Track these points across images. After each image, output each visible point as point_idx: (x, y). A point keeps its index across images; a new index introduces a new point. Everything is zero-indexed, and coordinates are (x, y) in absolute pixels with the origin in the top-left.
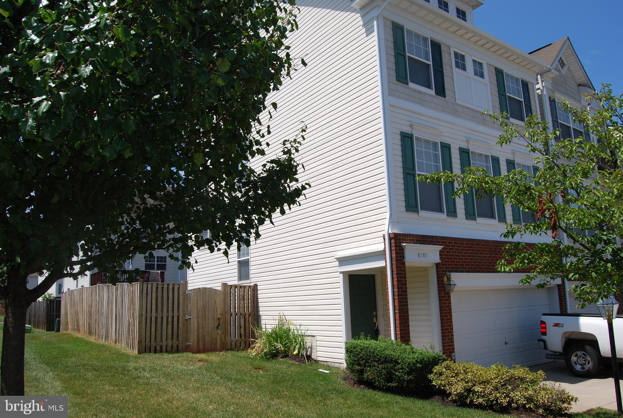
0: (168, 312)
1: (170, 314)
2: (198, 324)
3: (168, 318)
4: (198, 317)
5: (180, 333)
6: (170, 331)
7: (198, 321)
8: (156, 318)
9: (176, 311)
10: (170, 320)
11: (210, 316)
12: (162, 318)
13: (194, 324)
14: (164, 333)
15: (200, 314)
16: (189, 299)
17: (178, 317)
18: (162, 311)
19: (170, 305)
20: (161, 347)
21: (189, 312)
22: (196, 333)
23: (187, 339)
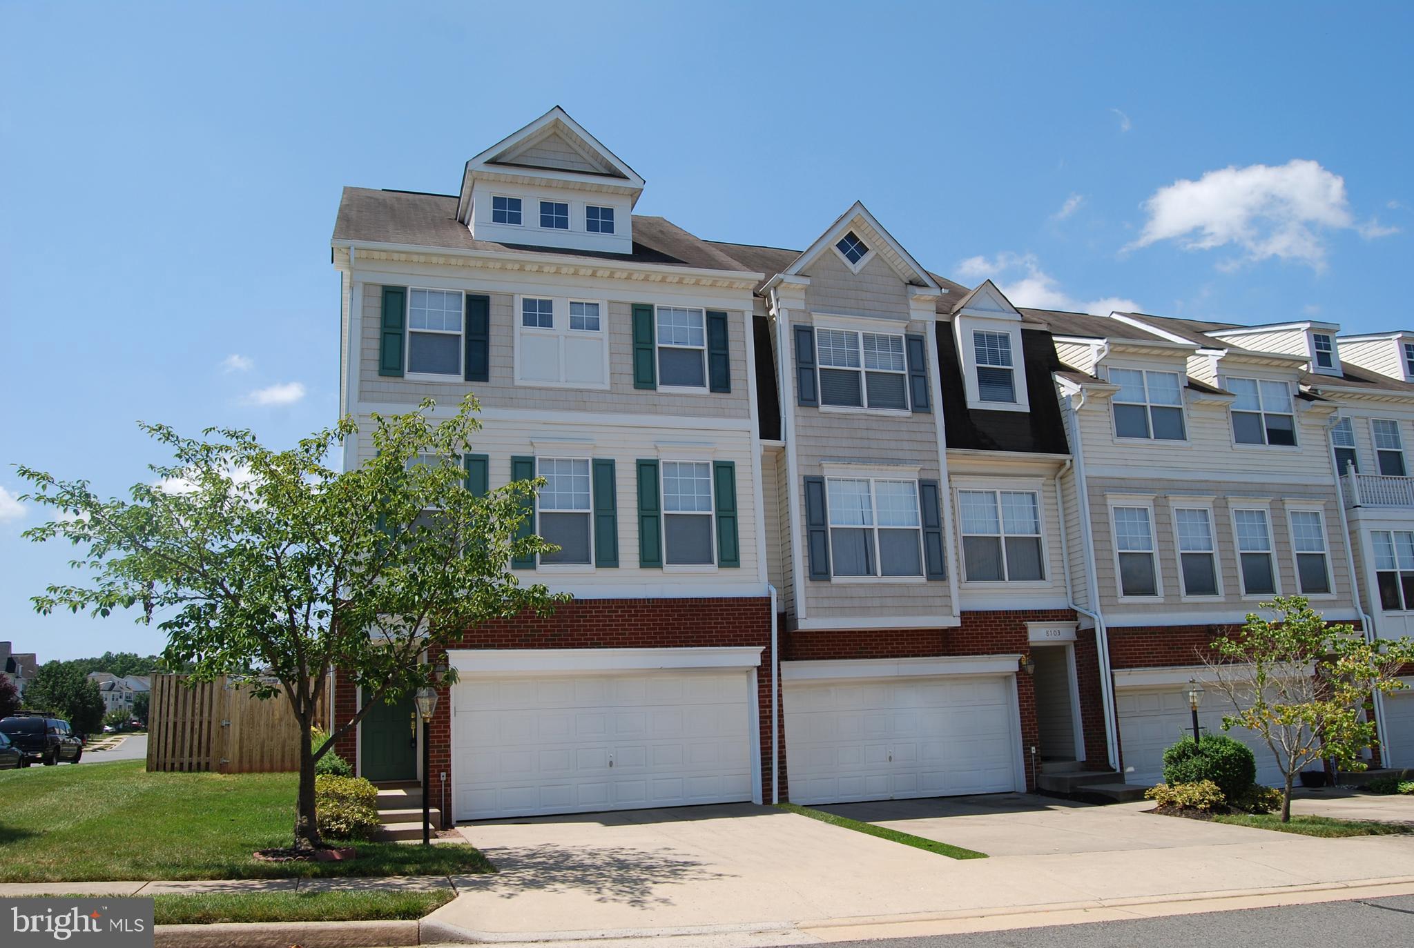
0: (193, 715)
1: (197, 718)
2: (241, 733)
3: (193, 723)
4: (241, 724)
5: (212, 746)
6: (196, 743)
7: (241, 729)
8: (175, 724)
9: (206, 715)
10: (197, 726)
11: (262, 723)
12: (184, 724)
13: (234, 732)
14: (187, 745)
15: (245, 718)
16: (227, 698)
17: (210, 723)
18: (184, 714)
19: (198, 706)
20: (182, 764)
21: (226, 716)
22: (237, 747)
23: (222, 754)
